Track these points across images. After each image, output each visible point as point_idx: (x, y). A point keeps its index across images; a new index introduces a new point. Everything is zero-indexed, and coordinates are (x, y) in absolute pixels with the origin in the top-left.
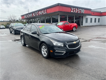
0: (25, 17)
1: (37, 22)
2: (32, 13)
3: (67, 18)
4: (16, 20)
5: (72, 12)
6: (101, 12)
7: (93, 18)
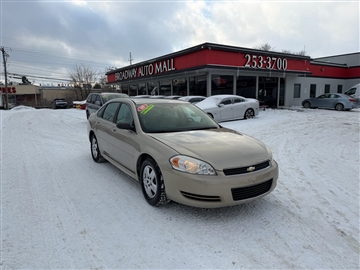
0: (117, 77)
1: (150, 94)
2: (137, 66)
3: (232, 82)
4: (93, 85)
5: (247, 66)
6: (349, 65)
7: (320, 83)
